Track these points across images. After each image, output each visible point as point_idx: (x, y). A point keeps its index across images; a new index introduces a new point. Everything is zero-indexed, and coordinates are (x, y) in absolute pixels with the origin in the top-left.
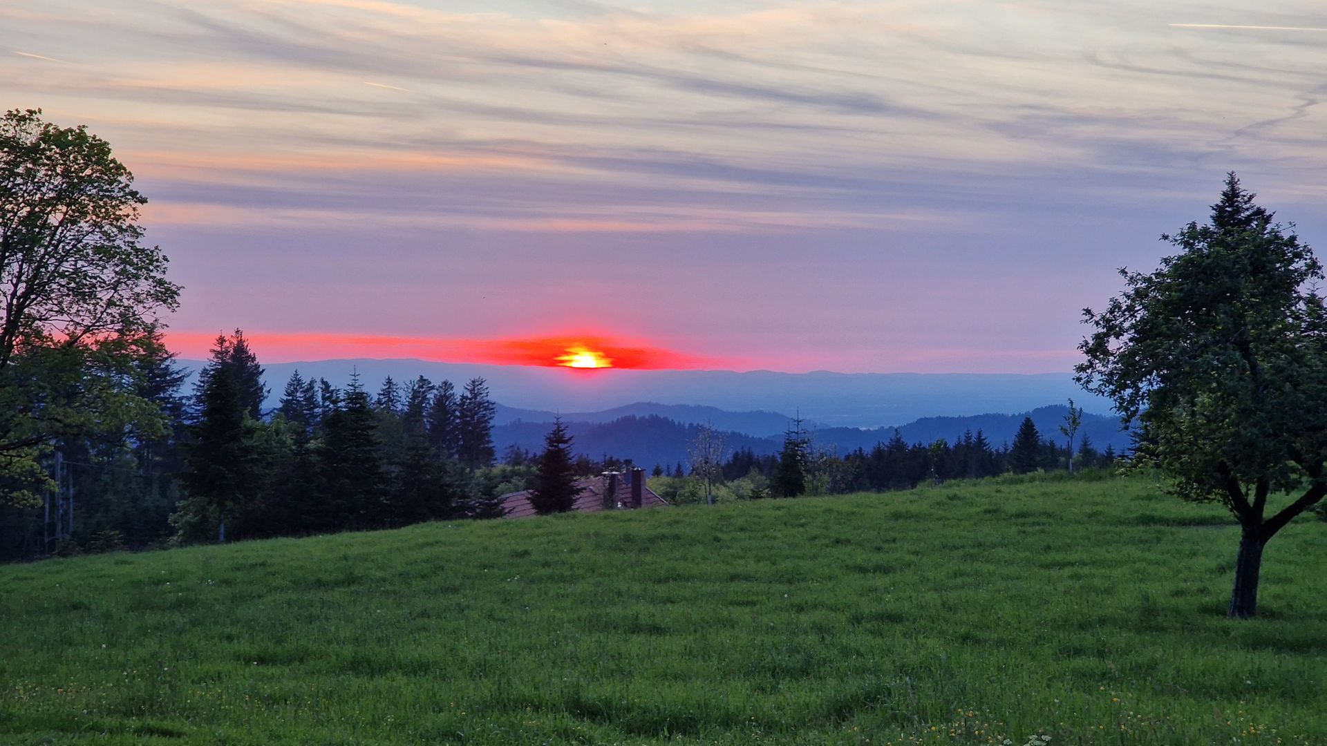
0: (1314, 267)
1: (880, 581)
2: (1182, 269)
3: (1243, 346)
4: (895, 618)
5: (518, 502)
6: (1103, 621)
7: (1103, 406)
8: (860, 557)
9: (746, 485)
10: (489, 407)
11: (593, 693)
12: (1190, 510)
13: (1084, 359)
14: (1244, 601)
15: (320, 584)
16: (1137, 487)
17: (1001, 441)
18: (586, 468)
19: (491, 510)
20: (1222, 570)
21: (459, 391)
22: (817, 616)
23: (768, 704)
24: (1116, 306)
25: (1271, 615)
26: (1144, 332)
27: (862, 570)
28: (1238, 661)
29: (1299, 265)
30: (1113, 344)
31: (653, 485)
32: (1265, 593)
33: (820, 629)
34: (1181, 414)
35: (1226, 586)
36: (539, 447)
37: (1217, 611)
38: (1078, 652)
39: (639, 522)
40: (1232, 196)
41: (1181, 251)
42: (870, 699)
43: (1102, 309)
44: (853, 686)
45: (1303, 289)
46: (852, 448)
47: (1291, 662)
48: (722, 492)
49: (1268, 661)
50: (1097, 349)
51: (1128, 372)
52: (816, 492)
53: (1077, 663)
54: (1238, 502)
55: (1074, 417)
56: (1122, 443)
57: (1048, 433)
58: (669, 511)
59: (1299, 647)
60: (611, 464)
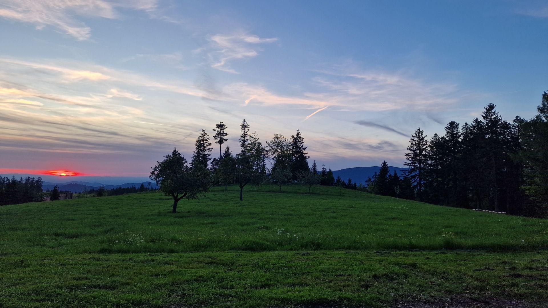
0: (186, 162)
1: (115, 210)
2: (166, 161)
3: (175, 173)
4: (118, 216)
5: (48, 199)
6: (152, 215)
7: (154, 182)
8: (112, 206)
9: (92, 195)
10: (42, 182)
11: (59, 231)
12: (167, 197)
13: (151, 175)
14: (174, 211)
15: (3, 214)
16: (159, 194)
17: (137, 187)
18: (62, 192)
19: (42, 200)
20: (172, 206)
21: (36, 179)
22: (104, 216)
23: (93, 231)
24: (156, 167)
25: (179, 213)
26: (160, 170)
27: (112, 208)
28: (173, 220)
29: (184, 161)
30: (155, 172)
31: (75, 195)
32: (178, 209)
33: (104, 218)
34: (166, 183)
35: (172, 208)
36: (52, 189)
37: (170, 212)
38: (148, 220)
39: (71, 202)
40: (175, 151)
41: (166, 159)
42: (112, 229)
43: (154, 167)
44: (109, 228)
45: (185, 165)
46: (112, 188)
47: (181, 219)
48: (88, 196)
49: (177, 220)
50: (153, 173)
51: (158, 176)
52: (105, 196)
53: (147, 222)
54: (174, 196)
55: (149, 183)
56: (158, 187)
57: (145, 186)
58: (77, 199)
59: (181, 217)
60: (67, 191)
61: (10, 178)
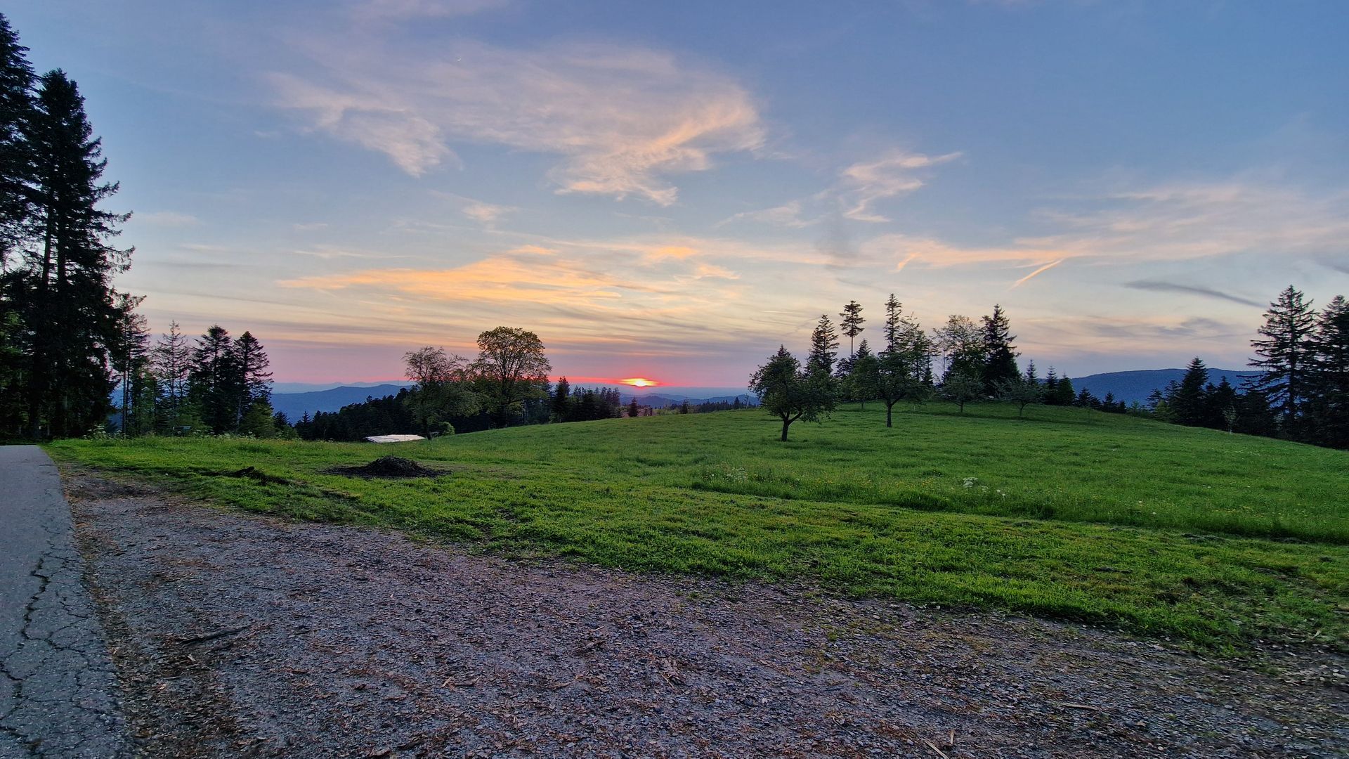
0: (800, 365)
1: (705, 433)
2: (772, 365)
3: (784, 382)
4: (708, 441)
5: (625, 414)
6: (753, 442)
7: (754, 395)
8: (700, 428)
9: (675, 411)
10: (619, 393)
11: (641, 457)
12: (773, 418)
13: (750, 385)
14: (784, 438)
15: (582, 432)
16: (761, 413)
17: (731, 402)
18: (640, 407)
19: (619, 416)
20: (779, 431)
21: (612, 390)
22: (691, 440)
23: (680, 460)
24: (757, 373)
25: (789, 441)
26: (763, 379)
27: (701, 430)
28: (783, 451)
29: (797, 364)
30: (756, 381)
31: (655, 411)
32: (789, 436)
33: (692, 443)
34: (771, 397)
35: (780, 435)
36: (631, 403)
37: (778, 440)
38: (748, 449)
39: (652, 419)
40: (782, 349)
41: (771, 361)
42: (702, 459)
43: (754, 374)
44: (699, 456)
45: (797, 370)
46: (698, 403)
47: (794, 451)
48: (670, 412)
49: (789, 451)
50: (753, 382)
51: (759, 387)
52: (690, 413)
53: (748, 451)
54: (783, 416)
55: (747, 397)
56: (758, 403)
57: (741, 401)
58: (658, 417)
59: (796, 448)
60: (646, 406)
61: (587, 389)
